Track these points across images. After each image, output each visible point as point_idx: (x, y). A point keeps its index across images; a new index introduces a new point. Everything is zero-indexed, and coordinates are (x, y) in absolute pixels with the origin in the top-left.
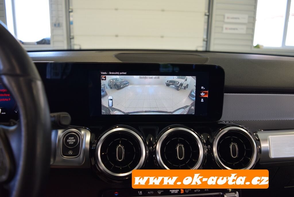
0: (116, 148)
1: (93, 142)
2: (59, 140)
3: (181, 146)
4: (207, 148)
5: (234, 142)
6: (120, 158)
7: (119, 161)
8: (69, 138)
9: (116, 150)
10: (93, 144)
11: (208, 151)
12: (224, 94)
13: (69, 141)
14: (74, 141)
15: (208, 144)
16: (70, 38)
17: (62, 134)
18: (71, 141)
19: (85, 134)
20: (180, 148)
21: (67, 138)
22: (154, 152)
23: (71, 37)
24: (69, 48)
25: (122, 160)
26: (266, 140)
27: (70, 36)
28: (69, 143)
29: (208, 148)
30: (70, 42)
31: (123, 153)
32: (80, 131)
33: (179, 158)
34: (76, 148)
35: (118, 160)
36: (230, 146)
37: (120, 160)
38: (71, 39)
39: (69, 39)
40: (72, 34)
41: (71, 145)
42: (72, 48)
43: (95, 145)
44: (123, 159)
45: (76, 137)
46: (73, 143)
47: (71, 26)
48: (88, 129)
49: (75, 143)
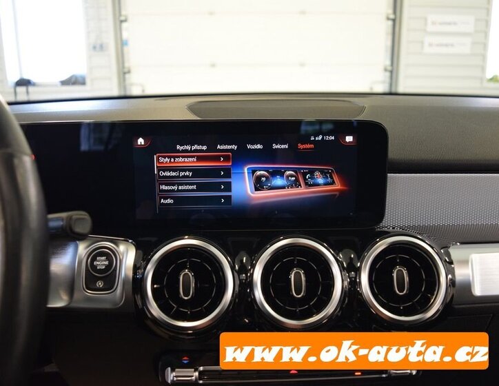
0: (179, 275)
1: (138, 266)
2: (80, 263)
3: (299, 273)
4: (349, 276)
5: (402, 264)
6: (186, 293)
7: (184, 299)
8: (98, 258)
9: (179, 279)
10: (139, 268)
11: (350, 283)
12: (389, 175)
13: (98, 263)
14: (107, 263)
15: (351, 269)
16: (123, 73)
17: (85, 251)
18: (101, 263)
19: (125, 250)
20: (298, 276)
21: (94, 259)
22: (249, 284)
23: (126, 70)
24: (122, 94)
25: (190, 297)
26: (465, 262)
27: (123, 67)
28: (98, 268)
29: (351, 276)
30: (124, 80)
31: (193, 285)
32: (118, 246)
33: (295, 295)
34: (109, 276)
35: (182, 298)
36: (393, 273)
37: (186, 298)
38: (125, 73)
39: (122, 76)
40: (126, 65)
41: (100, 271)
42: (128, 93)
43: (142, 270)
44: (192, 296)
45: (110, 256)
46: (104, 267)
47: (126, 49)
48: (131, 243)
49: (109, 267)
